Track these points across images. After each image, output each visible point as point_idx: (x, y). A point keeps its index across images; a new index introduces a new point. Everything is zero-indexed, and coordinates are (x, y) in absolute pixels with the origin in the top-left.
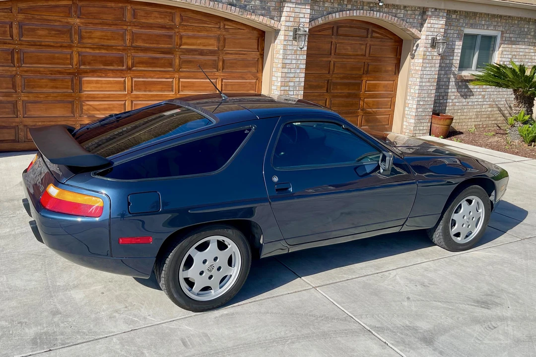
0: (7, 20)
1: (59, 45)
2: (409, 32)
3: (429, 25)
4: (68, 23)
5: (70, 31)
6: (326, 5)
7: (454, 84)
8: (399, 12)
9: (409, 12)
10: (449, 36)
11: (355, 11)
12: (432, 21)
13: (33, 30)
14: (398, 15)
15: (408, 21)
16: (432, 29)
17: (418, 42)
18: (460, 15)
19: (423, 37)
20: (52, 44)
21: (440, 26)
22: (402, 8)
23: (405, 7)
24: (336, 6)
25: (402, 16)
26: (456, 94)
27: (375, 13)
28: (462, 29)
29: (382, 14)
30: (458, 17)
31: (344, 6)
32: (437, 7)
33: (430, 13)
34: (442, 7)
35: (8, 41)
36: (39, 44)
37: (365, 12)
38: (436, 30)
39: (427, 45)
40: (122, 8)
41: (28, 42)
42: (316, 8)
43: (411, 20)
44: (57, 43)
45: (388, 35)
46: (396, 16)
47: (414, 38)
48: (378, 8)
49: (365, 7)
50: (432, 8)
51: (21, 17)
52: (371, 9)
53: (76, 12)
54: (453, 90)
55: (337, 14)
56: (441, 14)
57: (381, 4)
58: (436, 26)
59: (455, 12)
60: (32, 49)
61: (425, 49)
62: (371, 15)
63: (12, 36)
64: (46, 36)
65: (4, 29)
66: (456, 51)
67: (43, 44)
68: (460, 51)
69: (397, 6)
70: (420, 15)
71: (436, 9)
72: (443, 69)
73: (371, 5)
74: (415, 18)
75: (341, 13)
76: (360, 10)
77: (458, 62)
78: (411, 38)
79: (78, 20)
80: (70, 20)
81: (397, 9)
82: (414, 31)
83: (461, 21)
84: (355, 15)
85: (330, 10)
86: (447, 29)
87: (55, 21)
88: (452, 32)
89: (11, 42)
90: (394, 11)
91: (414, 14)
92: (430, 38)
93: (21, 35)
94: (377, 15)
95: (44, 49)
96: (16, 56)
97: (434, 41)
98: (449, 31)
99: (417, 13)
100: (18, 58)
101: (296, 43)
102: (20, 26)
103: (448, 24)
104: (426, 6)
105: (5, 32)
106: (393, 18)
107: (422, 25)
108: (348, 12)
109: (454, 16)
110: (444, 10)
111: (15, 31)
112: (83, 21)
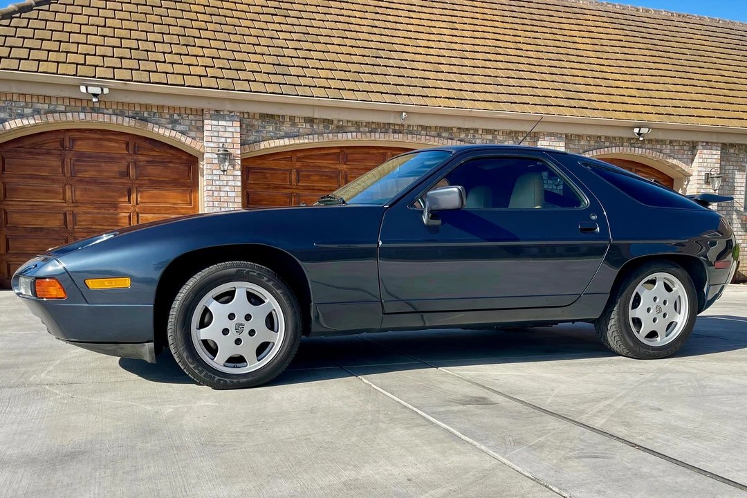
0: (288, 168)
1: (328, 189)
2: (678, 169)
3: (701, 160)
4: (336, 169)
5: (337, 177)
6: (582, 143)
7: (739, 226)
8: (664, 148)
9: (676, 148)
10: (727, 172)
11: (614, 148)
12: (704, 156)
13: (308, 176)
14: (664, 151)
15: (676, 157)
16: (705, 165)
17: (691, 178)
18: (739, 149)
19: (695, 173)
20: (323, 188)
21: (714, 161)
22: (668, 143)
23: (671, 142)
24: (592, 143)
25: (668, 152)
26: (743, 237)
27: (637, 149)
28: (744, 164)
29: (644, 150)
30: (737, 152)
31: (602, 144)
32: (708, 141)
33: (700, 147)
34: (714, 141)
35: (288, 186)
36: (312, 188)
37: (625, 148)
38: (709, 165)
39: (700, 182)
40: (382, 154)
41: (303, 186)
42: (571, 146)
43: (680, 156)
44: (326, 187)
45: (655, 174)
46: (661, 152)
47: (686, 176)
48: (639, 145)
49: (625, 144)
50: (703, 142)
51: (298, 164)
52: (632, 146)
53: (343, 159)
54: (740, 233)
55: (594, 151)
56: (714, 147)
57: (641, 139)
58: (709, 161)
59: (732, 145)
60: (307, 193)
61: (698, 186)
62: (633, 151)
63: (291, 182)
64: (318, 181)
65: (284, 175)
66: (737, 189)
67: (315, 188)
68: (744, 189)
69: (662, 141)
70: (689, 150)
71: (707, 143)
72: (724, 208)
73: (632, 142)
74: (684, 154)
75: (598, 150)
76: (619, 146)
77: (743, 201)
78: (681, 176)
79: (345, 166)
80: (338, 166)
81: (662, 145)
82: (683, 166)
83: (742, 156)
84: (614, 151)
85: (586, 148)
86: (725, 165)
87: (326, 167)
88: (732, 167)
89: (290, 186)
90: (658, 147)
91: (683, 149)
92: (703, 173)
93: (298, 181)
94: (639, 151)
95: (316, 193)
96: (293, 199)
97: (708, 176)
98: (727, 167)
99: (686, 148)
100: (295, 201)
101: (551, 182)
102: (298, 172)
103: (724, 158)
104: (695, 140)
105: (286, 178)
106: (658, 154)
107: (693, 160)
108: (606, 149)
109: (732, 151)
110: (718, 143)
111: (294, 177)
112: (349, 167)
